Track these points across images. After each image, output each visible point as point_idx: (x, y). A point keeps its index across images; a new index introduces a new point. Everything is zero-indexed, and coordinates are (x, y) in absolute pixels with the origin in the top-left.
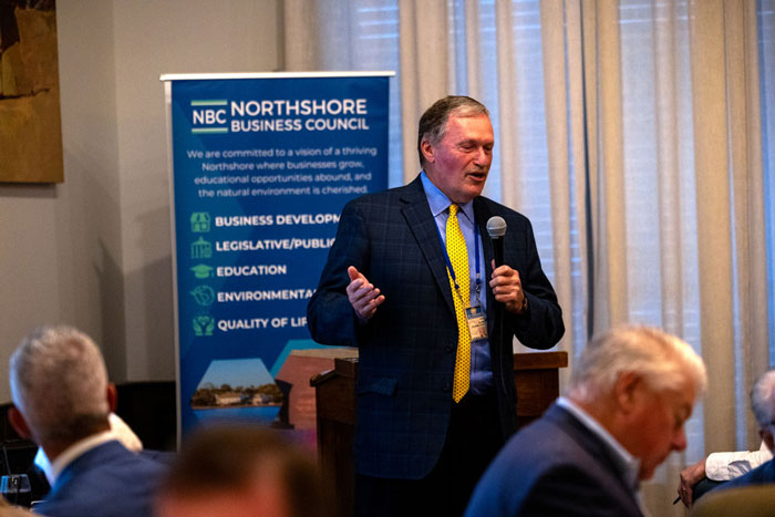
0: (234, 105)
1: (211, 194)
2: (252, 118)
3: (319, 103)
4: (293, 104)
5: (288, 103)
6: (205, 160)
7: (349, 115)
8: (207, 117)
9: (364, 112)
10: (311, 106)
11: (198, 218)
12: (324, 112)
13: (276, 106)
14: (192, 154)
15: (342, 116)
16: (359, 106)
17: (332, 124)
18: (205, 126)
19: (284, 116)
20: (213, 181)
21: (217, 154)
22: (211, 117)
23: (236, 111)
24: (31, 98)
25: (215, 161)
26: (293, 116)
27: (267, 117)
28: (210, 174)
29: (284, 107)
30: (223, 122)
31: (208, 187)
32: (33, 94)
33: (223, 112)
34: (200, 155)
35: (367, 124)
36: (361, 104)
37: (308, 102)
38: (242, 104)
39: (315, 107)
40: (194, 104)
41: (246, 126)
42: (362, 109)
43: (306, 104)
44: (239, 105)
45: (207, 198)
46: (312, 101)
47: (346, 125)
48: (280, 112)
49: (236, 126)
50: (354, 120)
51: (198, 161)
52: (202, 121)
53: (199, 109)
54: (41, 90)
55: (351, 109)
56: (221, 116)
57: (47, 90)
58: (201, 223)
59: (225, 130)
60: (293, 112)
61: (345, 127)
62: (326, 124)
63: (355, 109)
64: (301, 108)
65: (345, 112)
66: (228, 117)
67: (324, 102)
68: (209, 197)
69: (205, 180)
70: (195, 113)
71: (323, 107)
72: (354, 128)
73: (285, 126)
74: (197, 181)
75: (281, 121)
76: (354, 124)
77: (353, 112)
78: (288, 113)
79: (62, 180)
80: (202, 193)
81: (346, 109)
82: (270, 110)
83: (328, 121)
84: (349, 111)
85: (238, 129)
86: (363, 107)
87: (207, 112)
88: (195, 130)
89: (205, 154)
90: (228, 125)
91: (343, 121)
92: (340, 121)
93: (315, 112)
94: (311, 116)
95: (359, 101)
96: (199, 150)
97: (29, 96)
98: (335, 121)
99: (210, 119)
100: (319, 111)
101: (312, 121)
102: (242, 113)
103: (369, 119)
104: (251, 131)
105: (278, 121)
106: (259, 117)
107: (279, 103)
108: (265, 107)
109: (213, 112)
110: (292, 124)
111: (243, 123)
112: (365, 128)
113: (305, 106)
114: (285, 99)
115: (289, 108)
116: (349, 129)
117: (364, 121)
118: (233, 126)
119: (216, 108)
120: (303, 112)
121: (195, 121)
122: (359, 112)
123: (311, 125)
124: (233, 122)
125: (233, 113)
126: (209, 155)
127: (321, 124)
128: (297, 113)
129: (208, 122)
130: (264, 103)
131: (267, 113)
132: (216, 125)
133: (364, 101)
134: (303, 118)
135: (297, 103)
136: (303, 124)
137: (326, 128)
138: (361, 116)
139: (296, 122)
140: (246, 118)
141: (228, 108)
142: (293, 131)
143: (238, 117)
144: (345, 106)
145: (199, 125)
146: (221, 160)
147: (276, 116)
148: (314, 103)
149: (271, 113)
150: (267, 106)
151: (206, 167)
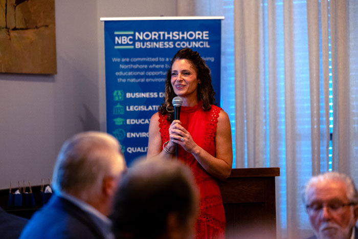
0: (137, 34)
1: (124, 80)
2: (147, 41)
3: (183, 33)
4: (169, 34)
5: (166, 33)
6: (121, 63)
7: (199, 40)
8: (123, 40)
9: (207, 38)
10: (179, 35)
11: (117, 93)
12: (185, 38)
13: (160, 35)
14: (114, 60)
15: (195, 40)
16: (205, 35)
17: (190, 45)
18: (122, 45)
19: (164, 40)
20: (125, 74)
21: (128, 60)
22: (125, 40)
23: (138, 38)
24: (36, 30)
25: (126, 63)
26: (169, 40)
27: (155, 40)
28: (124, 70)
29: (164, 35)
30: (131, 43)
31: (123, 77)
32: (37, 28)
33: (131, 37)
34: (119, 60)
35: (209, 45)
36: (206, 34)
37: (177, 33)
38: (142, 33)
39: (181, 35)
40: (116, 33)
41: (143, 45)
42: (206, 37)
43: (176, 34)
44: (140, 34)
45: (121, 82)
47: (197, 45)
48: (162, 38)
49: (138, 45)
50: (202, 42)
51: (118, 64)
52: (120, 42)
53: (118, 36)
54: (43, 26)
55: (200, 36)
56: (130, 40)
57: (47, 26)
58: (119, 96)
59: (132, 47)
60: (169, 38)
61: (197, 46)
63: (202, 37)
64: (173, 36)
65: (197, 38)
66: (134, 40)
67: (185, 33)
68: (123, 83)
69: (121, 73)
70: (116, 38)
71: (185, 35)
72: (202, 47)
73: (164, 45)
74: (117, 74)
75: (163, 42)
76: (202, 44)
78: (166, 38)
79: (56, 72)
80: (120, 80)
81: (197, 36)
82: (156, 37)
83: (188, 43)
84: (199, 38)
85: (139, 47)
86: (207, 35)
87: (123, 37)
88: (116, 47)
89: (121, 60)
90: (134, 44)
91: (196, 43)
92: (194, 43)
93: (181, 38)
94: (178, 40)
95: (204, 32)
96: (118, 58)
97: (34, 28)
98: (191, 43)
99: (124, 41)
100: (183, 38)
101: (179, 42)
102: (141, 38)
103: (210, 42)
104: (146, 48)
105: (161, 43)
106: (151, 40)
107: (162, 33)
108: (154, 35)
109: (126, 38)
110: (168, 44)
111: (142, 43)
112: (208, 46)
113: (175, 35)
114: (165, 31)
115: (167, 36)
116: (199, 47)
117: (207, 43)
118: (136, 45)
119: (127, 36)
120: (174, 38)
121: (116, 42)
122: (204, 38)
123: (179, 45)
124: (136, 43)
125: (137, 38)
126: (123, 60)
127: (184, 45)
128: (171, 38)
129: (123, 43)
130: (153, 33)
131: (155, 38)
132: (128, 44)
133: (207, 32)
134: (174, 41)
135: (171, 33)
136: (174, 44)
138: (206, 40)
139: (170, 43)
140: (144, 41)
141: (134, 35)
142: (169, 48)
143: (139, 40)
144: (197, 35)
145: (118, 44)
146: (129, 63)
147: (159, 40)
148: (180, 33)
149: (157, 39)
150: (155, 35)
151: (122, 66)
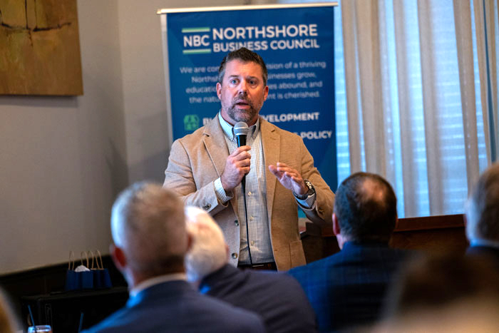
0: (215, 31)
1: (199, 100)
2: (230, 41)
3: (281, 28)
4: (260, 29)
5: (256, 29)
6: (194, 74)
7: (304, 37)
8: (195, 41)
9: (316, 34)
10: (274, 30)
11: (190, 119)
12: (284, 35)
13: (247, 31)
14: (184, 70)
15: (298, 38)
16: (312, 29)
17: (291, 44)
18: (194, 48)
19: (254, 39)
20: (200, 90)
21: (203, 70)
22: (198, 41)
23: (217, 36)
24: (58, 30)
25: (202, 75)
26: (261, 38)
27: (241, 40)
28: (198, 85)
29: (253, 32)
30: (207, 44)
31: (197, 95)
32: (59, 27)
33: (207, 36)
34: (190, 70)
35: (318, 44)
36: (313, 28)
37: (272, 28)
38: (221, 30)
39: (278, 31)
40: (184, 31)
41: (225, 47)
42: (313, 32)
43: (271, 30)
44: (219, 31)
45: (196, 104)
46: (274, 26)
47: (302, 44)
48: (250, 36)
49: (217, 48)
50: (308, 40)
51: (189, 76)
52: (190, 44)
53: (188, 35)
54: (65, 24)
55: (305, 32)
56: (206, 40)
57: (69, 24)
58: (192, 124)
59: (208, 51)
60: (260, 35)
61: (301, 46)
62: (287, 44)
63: (308, 32)
64: (267, 33)
65: (301, 34)
66: (211, 41)
67: (284, 27)
68: (198, 103)
69: (194, 90)
70: (185, 39)
71: (283, 31)
72: (308, 47)
73: (254, 47)
74: (188, 91)
75: (252, 43)
76: (308, 43)
77: (306, 34)
78: (257, 36)
79: (82, 93)
80: (192, 100)
81: (301, 32)
82: (243, 35)
83: (288, 42)
84: (303, 34)
85: (219, 50)
86: (315, 30)
87: (195, 37)
88: (186, 52)
89: (193, 70)
90: (211, 47)
91: (299, 41)
92: (297, 42)
93: (277, 35)
94: (275, 38)
95: (311, 26)
96: (189, 67)
97: (56, 28)
98: (293, 42)
99: (197, 43)
100: (281, 34)
101: (275, 42)
102: (221, 37)
103: (319, 39)
104: (229, 51)
105: (249, 43)
106: (235, 40)
107: (250, 29)
108: (239, 32)
109: (198, 37)
110: (260, 45)
111: (222, 45)
112: (317, 46)
113: (270, 31)
114: (254, 26)
115: (257, 32)
116: (304, 47)
117: (315, 41)
118: (215, 47)
119: (201, 34)
120: (269, 36)
121: (185, 45)
122: (311, 34)
123: (275, 45)
124: (215, 45)
125: (215, 38)
126: (197, 70)
127: (282, 45)
128: (264, 36)
129: (195, 45)
130: (238, 29)
131: (241, 37)
132: (202, 47)
133: (315, 26)
134: (269, 40)
135: (263, 28)
136: (269, 44)
137: (287, 48)
138: (313, 38)
139: (264, 43)
140: (225, 41)
141: (210, 34)
142: (261, 50)
143: (218, 40)
144: (301, 30)
145: (188, 47)
146: (206, 74)
147: (247, 39)
148: (277, 28)
149: (244, 37)
150: (241, 31)
151: (194, 79)
